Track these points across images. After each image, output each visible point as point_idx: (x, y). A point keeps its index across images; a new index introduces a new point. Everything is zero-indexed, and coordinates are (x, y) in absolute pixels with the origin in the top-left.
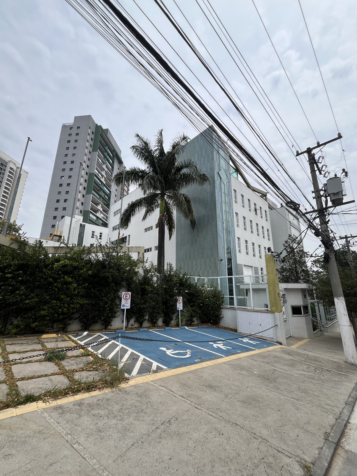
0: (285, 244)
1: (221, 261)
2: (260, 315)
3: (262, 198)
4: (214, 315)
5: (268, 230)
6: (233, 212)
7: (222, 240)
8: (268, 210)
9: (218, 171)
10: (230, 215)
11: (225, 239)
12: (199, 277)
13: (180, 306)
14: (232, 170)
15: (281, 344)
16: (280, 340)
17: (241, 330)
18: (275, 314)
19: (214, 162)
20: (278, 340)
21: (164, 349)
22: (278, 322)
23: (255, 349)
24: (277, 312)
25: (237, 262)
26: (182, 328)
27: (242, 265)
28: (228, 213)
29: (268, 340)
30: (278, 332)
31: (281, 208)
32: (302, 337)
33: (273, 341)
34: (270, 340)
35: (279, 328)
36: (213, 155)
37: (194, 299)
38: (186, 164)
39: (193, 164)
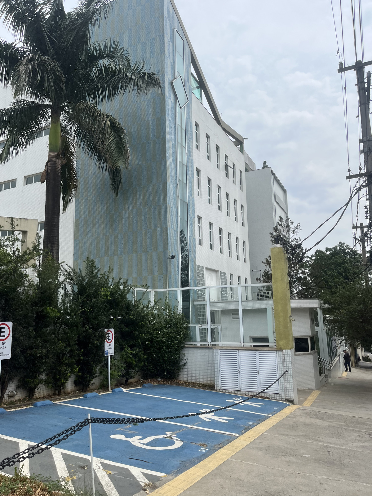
1: (171, 259)
2: (257, 355)
3: (237, 146)
6: (192, 167)
7: (175, 218)
8: (243, 170)
9: (171, 79)
10: (188, 172)
11: (179, 218)
12: (145, 290)
13: (109, 348)
14: (194, 84)
15: (292, 402)
16: (291, 396)
17: (222, 385)
18: (285, 352)
19: (166, 59)
20: (288, 396)
21: (121, 437)
22: (289, 366)
23: (268, 416)
24: (287, 349)
25: (195, 261)
26: (118, 392)
27: (203, 267)
28: (185, 167)
29: (271, 398)
30: (289, 383)
31: (263, 168)
32: (307, 388)
33: (281, 399)
34: (274, 397)
35: (290, 375)
36: (164, 44)
37: (136, 332)
38: (108, 50)
39: (122, 53)
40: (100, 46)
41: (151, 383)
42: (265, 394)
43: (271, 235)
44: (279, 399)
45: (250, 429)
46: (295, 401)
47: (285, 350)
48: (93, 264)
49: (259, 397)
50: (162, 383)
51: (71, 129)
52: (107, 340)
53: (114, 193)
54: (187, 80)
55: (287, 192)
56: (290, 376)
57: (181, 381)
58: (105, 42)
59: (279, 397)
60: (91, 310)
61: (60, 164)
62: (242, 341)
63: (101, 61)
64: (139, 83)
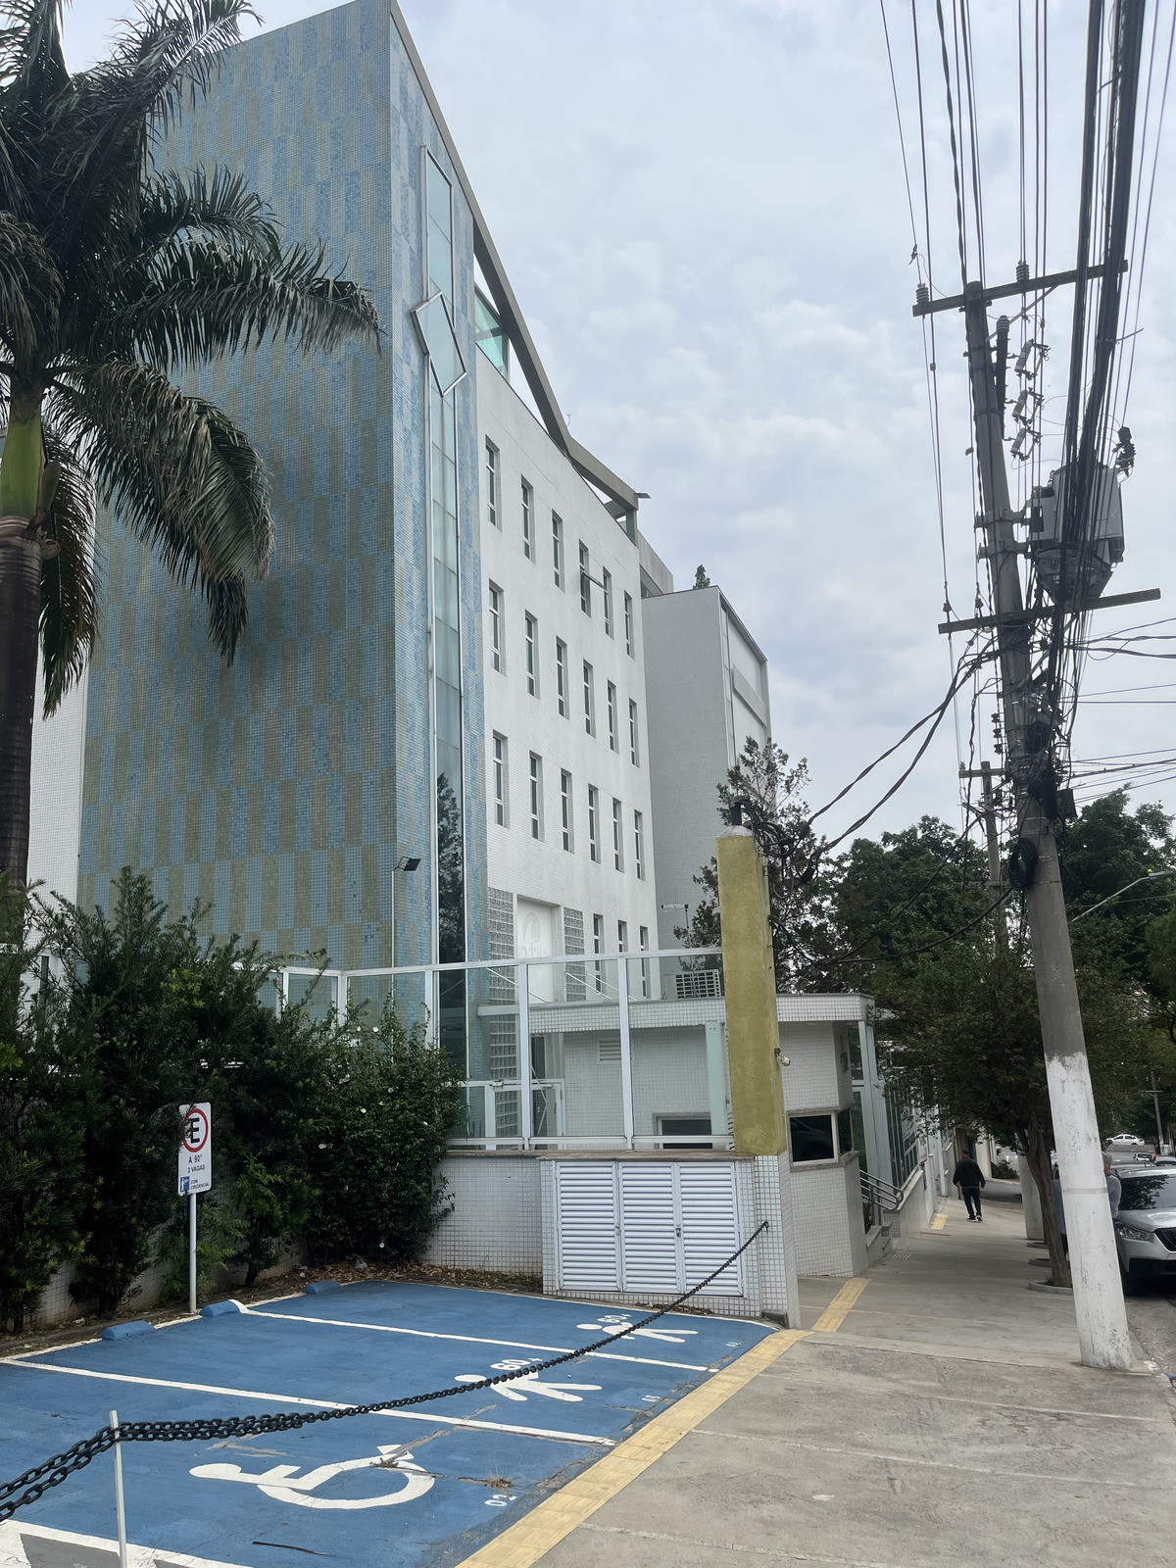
0: (731, 790)
1: (407, 869)
2: (677, 1177)
3: (616, 517)
4: (396, 1206)
5: (632, 705)
6: (477, 578)
7: (419, 739)
8: (635, 593)
9: (410, 303)
10: (464, 590)
11: (434, 738)
12: (314, 972)
13: (195, 1167)
14: (484, 322)
15: (781, 1321)
16: (780, 1302)
17: (566, 1277)
18: (760, 1163)
19: (394, 239)
20: (769, 1301)
21: (228, 1472)
22: (773, 1207)
23: (706, 1371)
24: (767, 1154)
25: (485, 876)
26: (221, 1315)
27: (509, 895)
28: (454, 579)
29: (716, 1312)
30: (772, 1262)
31: (694, 589)
32: (829, 1273)
33: (747, 1314)
34: (726, 1307)
35: (775, 1234)
36: (388, 192)
37: (286, 1112)
38: (208, 198)
39: (253, 210)
40: (180, 186)
41: (335, 1277)
42: (701, 1300)
43: (721, 791)
44: (742, 1314)
45: (651, 1418)
46: (789, 1317)
47: (760, 1158)
48: (142, 890)
49: (679, 1311)
50: (370, 1276)
51: (77, 443)
52: (188, 1140)
53: (222, 653)
54: (460, 308)
55: (768, 663)
56: (775, 1240)
57: (433, 1267)
58: (198, 173)
59: (742, 1308)
60: (135, 1042)
61: (38, 558)
62: (629, 1132)
63: (182, 232)
64: (307, 309)
